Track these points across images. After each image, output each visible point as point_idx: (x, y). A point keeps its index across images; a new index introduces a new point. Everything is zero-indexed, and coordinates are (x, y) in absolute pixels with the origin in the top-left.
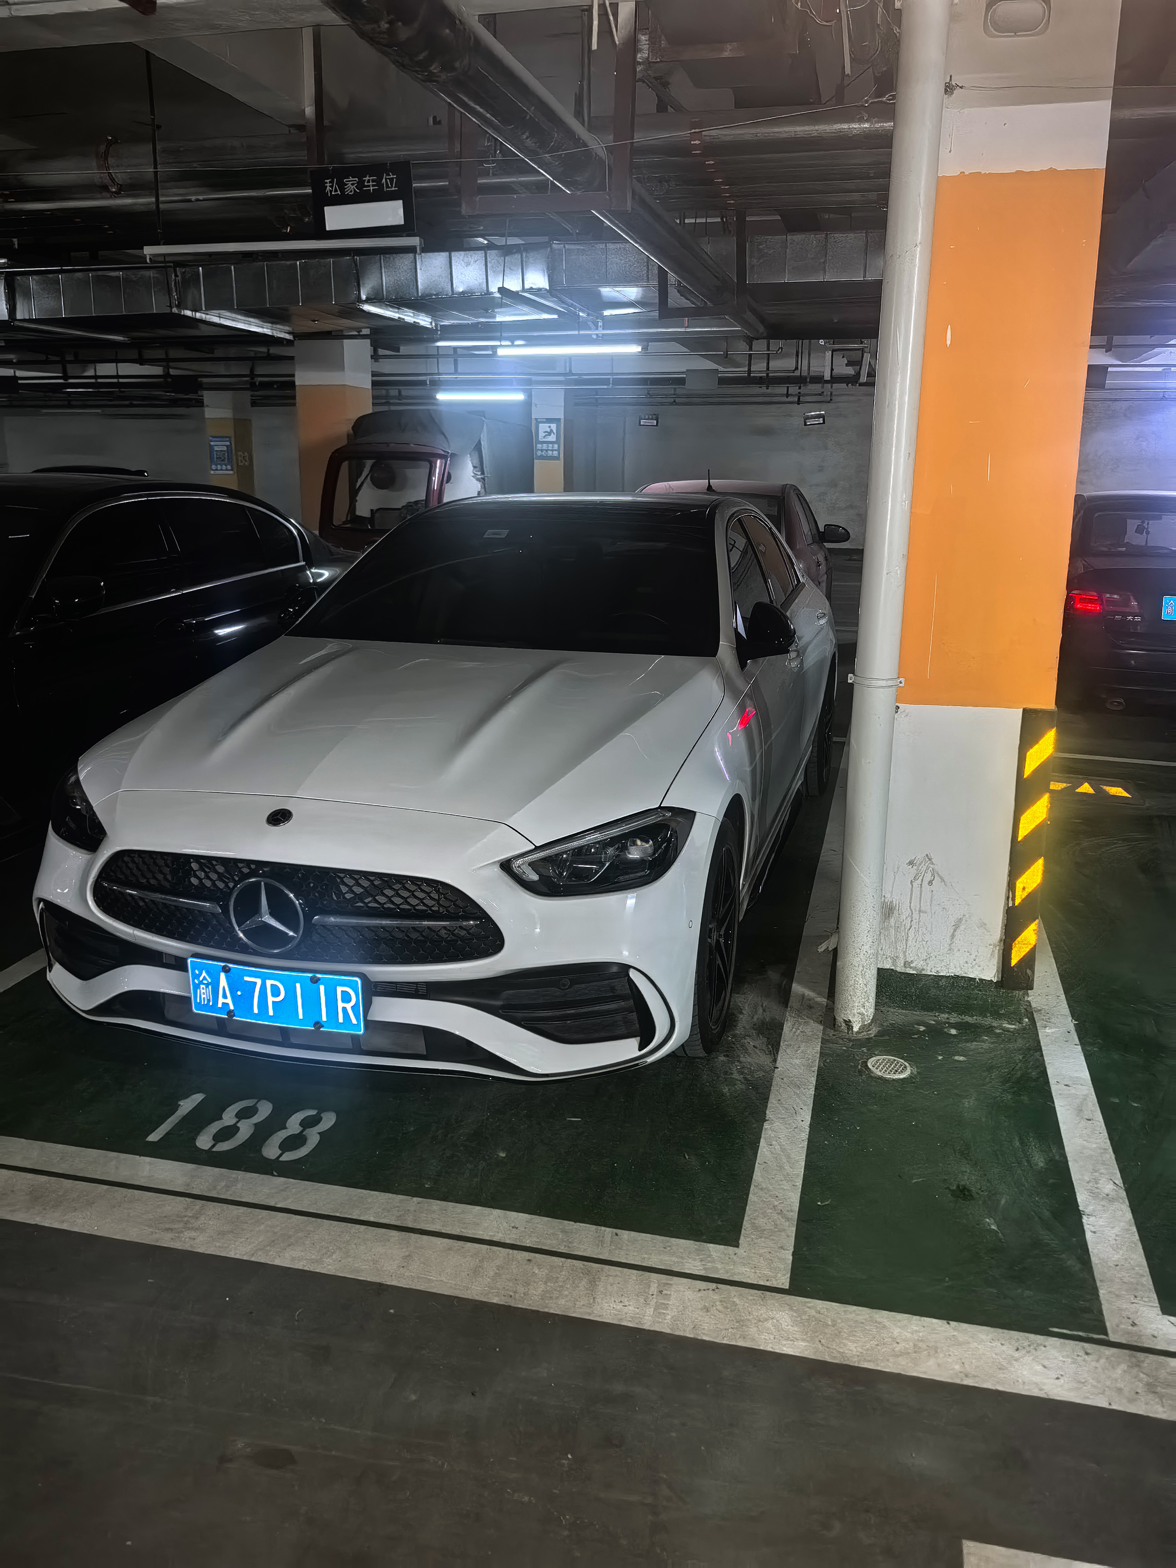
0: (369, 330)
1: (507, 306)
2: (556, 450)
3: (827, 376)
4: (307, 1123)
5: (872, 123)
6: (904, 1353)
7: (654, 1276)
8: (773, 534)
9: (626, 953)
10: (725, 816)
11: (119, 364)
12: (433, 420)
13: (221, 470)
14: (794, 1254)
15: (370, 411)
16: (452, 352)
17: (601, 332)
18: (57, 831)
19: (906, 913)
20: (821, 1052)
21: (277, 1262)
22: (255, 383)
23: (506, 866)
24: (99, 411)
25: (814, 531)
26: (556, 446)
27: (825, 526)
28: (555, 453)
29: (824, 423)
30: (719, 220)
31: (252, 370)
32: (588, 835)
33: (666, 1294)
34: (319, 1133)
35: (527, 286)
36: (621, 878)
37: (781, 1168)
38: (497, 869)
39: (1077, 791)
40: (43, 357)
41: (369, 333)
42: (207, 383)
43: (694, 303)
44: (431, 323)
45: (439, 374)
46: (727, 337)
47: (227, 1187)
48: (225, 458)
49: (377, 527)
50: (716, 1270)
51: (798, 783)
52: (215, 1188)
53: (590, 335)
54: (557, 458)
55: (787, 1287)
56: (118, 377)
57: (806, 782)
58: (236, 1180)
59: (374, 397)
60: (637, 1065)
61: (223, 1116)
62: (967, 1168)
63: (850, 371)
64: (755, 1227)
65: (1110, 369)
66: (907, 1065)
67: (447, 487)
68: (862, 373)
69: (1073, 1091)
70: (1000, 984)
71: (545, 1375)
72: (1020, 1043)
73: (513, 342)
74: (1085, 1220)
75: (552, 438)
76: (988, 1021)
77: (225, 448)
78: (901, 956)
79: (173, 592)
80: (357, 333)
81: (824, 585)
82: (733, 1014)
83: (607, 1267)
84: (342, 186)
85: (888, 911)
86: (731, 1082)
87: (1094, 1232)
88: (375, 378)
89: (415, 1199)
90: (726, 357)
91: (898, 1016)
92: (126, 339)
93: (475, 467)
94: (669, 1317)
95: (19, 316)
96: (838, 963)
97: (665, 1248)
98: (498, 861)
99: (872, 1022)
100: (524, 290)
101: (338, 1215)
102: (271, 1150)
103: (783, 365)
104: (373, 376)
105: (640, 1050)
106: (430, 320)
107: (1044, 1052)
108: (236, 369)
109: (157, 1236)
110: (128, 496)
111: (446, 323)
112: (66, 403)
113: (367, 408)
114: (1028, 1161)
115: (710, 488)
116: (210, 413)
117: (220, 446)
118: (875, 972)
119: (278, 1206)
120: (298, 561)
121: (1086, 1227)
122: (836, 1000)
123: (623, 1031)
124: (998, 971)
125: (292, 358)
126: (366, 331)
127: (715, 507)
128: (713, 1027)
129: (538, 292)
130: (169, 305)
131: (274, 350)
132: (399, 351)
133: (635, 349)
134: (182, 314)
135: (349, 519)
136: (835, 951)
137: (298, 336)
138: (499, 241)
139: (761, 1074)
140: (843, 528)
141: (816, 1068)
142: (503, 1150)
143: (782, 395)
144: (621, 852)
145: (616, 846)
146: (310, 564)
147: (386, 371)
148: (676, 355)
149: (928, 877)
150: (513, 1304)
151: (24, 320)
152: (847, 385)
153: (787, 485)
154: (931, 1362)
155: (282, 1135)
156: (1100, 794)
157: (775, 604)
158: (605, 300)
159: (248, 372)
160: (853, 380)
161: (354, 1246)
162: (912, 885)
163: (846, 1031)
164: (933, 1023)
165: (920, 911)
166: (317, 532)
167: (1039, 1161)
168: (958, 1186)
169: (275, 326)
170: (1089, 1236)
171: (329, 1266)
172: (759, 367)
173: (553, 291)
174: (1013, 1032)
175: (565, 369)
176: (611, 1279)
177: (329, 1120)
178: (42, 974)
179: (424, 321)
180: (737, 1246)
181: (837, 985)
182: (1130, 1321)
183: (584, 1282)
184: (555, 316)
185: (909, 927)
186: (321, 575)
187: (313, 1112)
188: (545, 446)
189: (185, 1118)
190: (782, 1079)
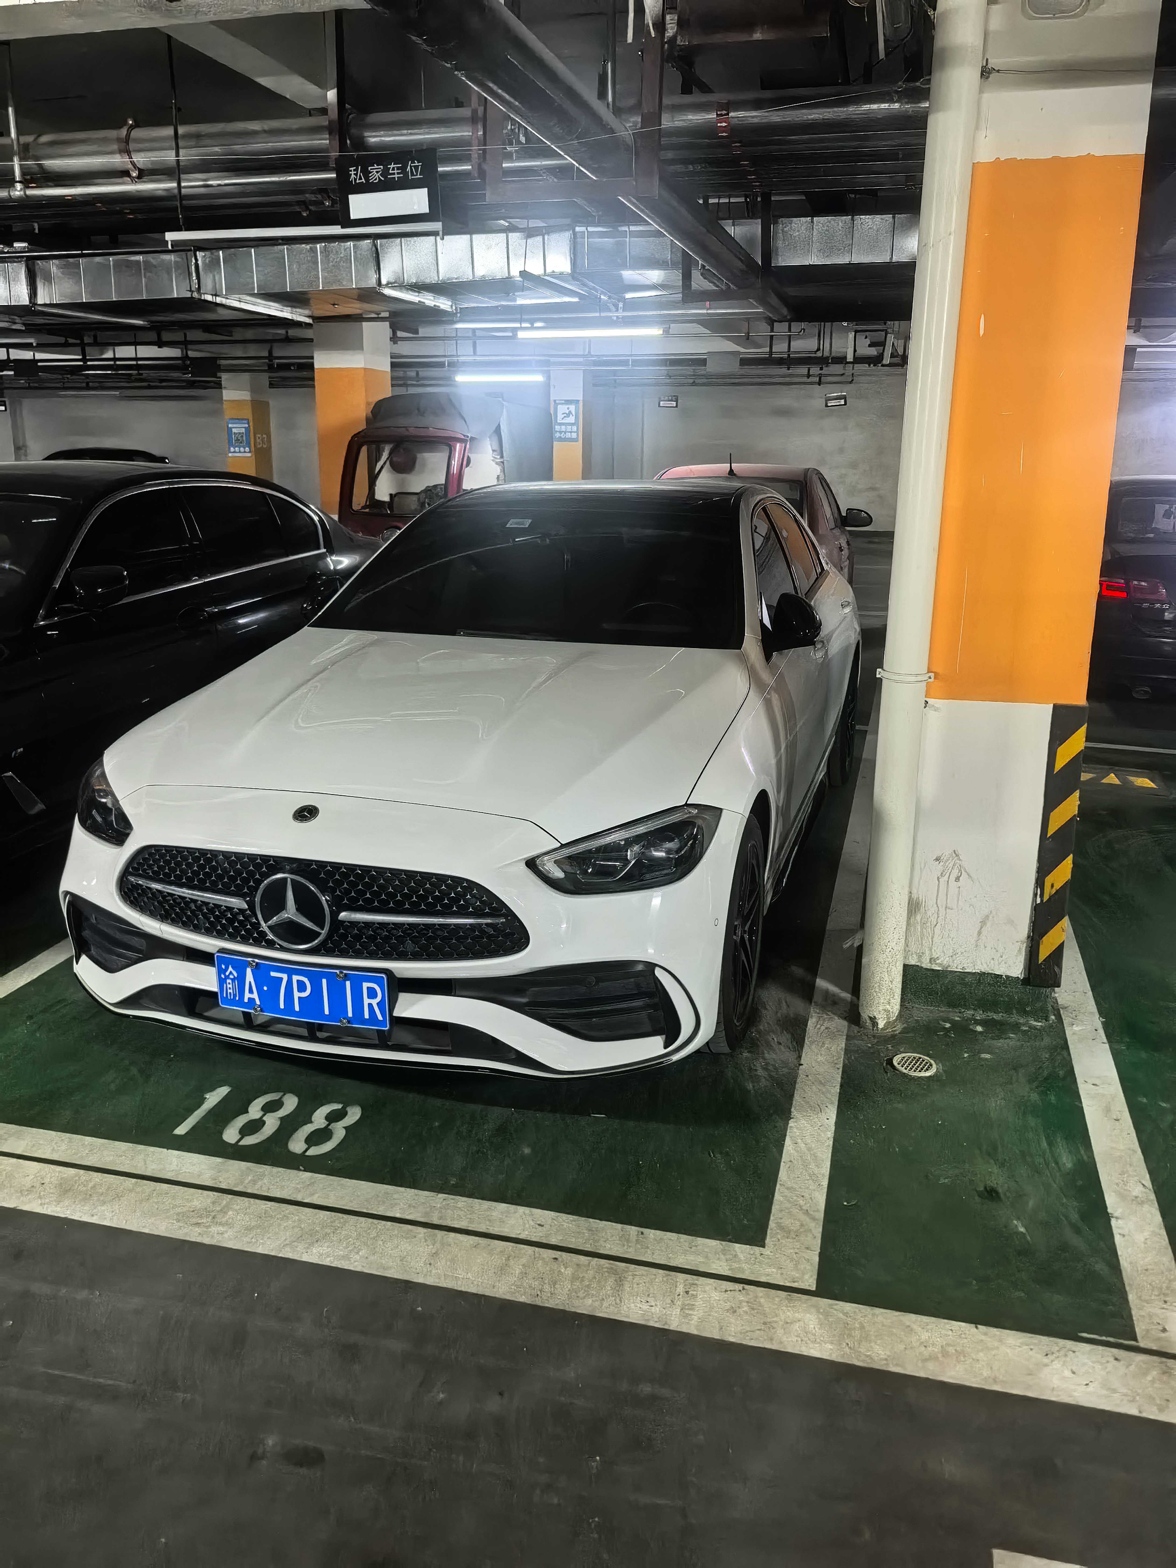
0: (388, 313)
1: (529, 289)
2: (574, 432)
3: (850, 358)
4: (333, 1117)
5: (902, 103)
6: (932, 1358)
7: (681, 1276)
8: (796, 521)
9: (651, 951)
10: (750, 812)
11: (138, 347)
12: (453, 405)
13: (240, 452)
14: (820, 1255)
15: (389, 394)
16: (470, 334)
17: (621, 314)
18: (83, 823)
19: (932, 910)
20: (845, 1049)
21: (305, 1258)
22: (272, 365)
23: (531, 864)
24: (118, 393)
25: (836, 515)
26: (575, 428)
27: (848, 509)
28: (574, 435)
29: (845, 404)
30: (742, 200)
31: (270, 352)
32: (614, 832)
33: (693, 1295)
34: (344, 1128)
35: (549, 271)
36: (648, 876)
37: (806, 1166)
38: (523, 866)
39: (1103, 781)
40: (62, 340)
41: (388, 316)
42: (224, 366)
43: (717, 286)
44: (452, 306)
45: (457, 356)
46: (748, 319)
47: (254, 1182)
48: (243, 440)
49: (395, 512)
50: (742, 1270)
51: (821, 776)
52: (242, 1183)
53: (611, 317)
54: (576, 440)
55: (814, 1289)
56: (136, 359)
57: (828, 773)
58: (263, 1175)
59: (392, 379)
60: (662, 1063)
61: (250, 1109)
62: (995, 1170)
63: (873, 352)
64: (781, 1227)
65: (1138, 350)
66: (932, 1062)
67: (467, 471)
68: (885, 354)
69: (1101, 1091)
70: (1026, 981)
71: (573, 1374)
72: (1047, 1041)
73: (532, 324)
74: (1113, 1222)
75: (571, 419)
76: (1015, 1018)
77: (243, 430)
78: (927, 952)
79: (196, 580)
80: (376, 316)
81: (846, 570)
82: (757, 1009)
83: (633, 1266)
84: (366, 173)
85: (914, 907)
86: (755, 1079)
87: (1124, 1236)
88: (394, 360)
89: (441, 1195)
90: (748, 339)
91: (923, 1012)
92: (146, 323)
93: (493, 451)
94: (695, 1318)
95: (40, 301)
96: (864, 961)
97: (691, 1248)
98: (525, 859)
99: (896, 1020)
100: (545, 274)
101: (365, 1211)
102: (297, 1145)
103: (805, 345)
104: (391, 358)
105: (665, 1048)
106: (450, 303)
107: (1071, 1052)
108: (253, 351)
109: (186, 1230)
110: (151, 484)
111: (466, 305)
112: (84, 385)
113: (387, 392)
114: (1057, 1163)
115: (731, 472)
116: (228, 395)
117: (238, 429)
118: (901, 968)
119: (306, 1201)
120: (319, 548)
121: (1115, 1231)
122: (861, 995)
123: (648, 1028)
124: (1025, 968)
125: (311, 340)
126: (386, 314)
127: (739, 495)
128: (737, 1024)
129: (561, 276)
130: (189, 289)
131: (293, 332)
132: (417, 333)
133: (656, 331)
134: (203, 298)
135: (368, 503)
136: (860, 949)
137: (316, 319)
138: (522, 223)
139: (786, 1070)
140: (866, 513)
141: (842, 1065)
142: (529, 1145)
143: (802, 376)
144: (647, 848)
145: (642, 843)
146: (331, 551)
147: (405, 354)
148: (697, 336)
149: (955, 873)
150: (539, 1302)
151: (45, 305)
152: (869, 365)
153: (809, 469)
154: (960, 1368)
155: (308, 1129)
156: (1126, 786)
157: (800, 595)
158: (626, 282)
159: (266, 354)
160: (876, 360)
161: (381, 1243)
162: (939, 881)
163: (871, 1028)
164: (959, 1019)
165: (946, 908)
166: (336, 517)
167: (1067, 1161)
168: (985, 1188)
169: (294, 310)
170: (1118, 1239)
171: (356, 1263)
172: (780, 348)
173: (575, 274)
174: (1040, 1030)
175: (584, 350)
176: (637, 1279)
177: (354, 1115)
178: (68, 964)
179: (444, 304)
180: (763, 1246)
181: (862, 981)
182: (1160, 1328)
183: (611, 1281)
184: (576, 300)
185: (935, 923)
186: (340, 562)
187: (338, 1106)
188: (563, 428)
189: (211, 1112)
190: (807, 1076)
